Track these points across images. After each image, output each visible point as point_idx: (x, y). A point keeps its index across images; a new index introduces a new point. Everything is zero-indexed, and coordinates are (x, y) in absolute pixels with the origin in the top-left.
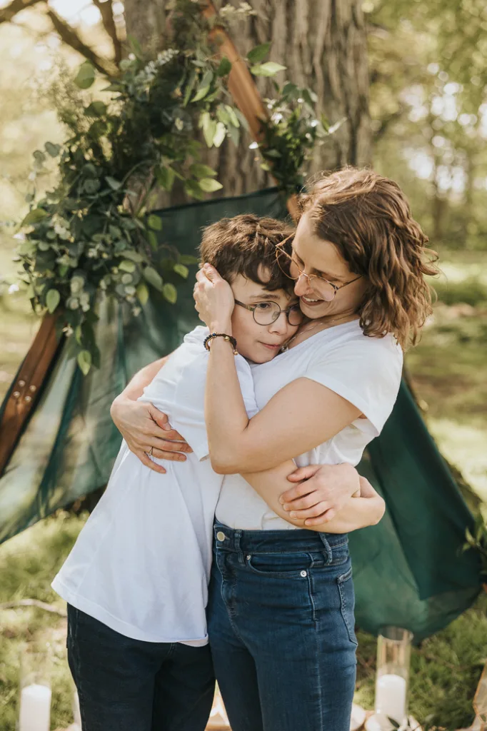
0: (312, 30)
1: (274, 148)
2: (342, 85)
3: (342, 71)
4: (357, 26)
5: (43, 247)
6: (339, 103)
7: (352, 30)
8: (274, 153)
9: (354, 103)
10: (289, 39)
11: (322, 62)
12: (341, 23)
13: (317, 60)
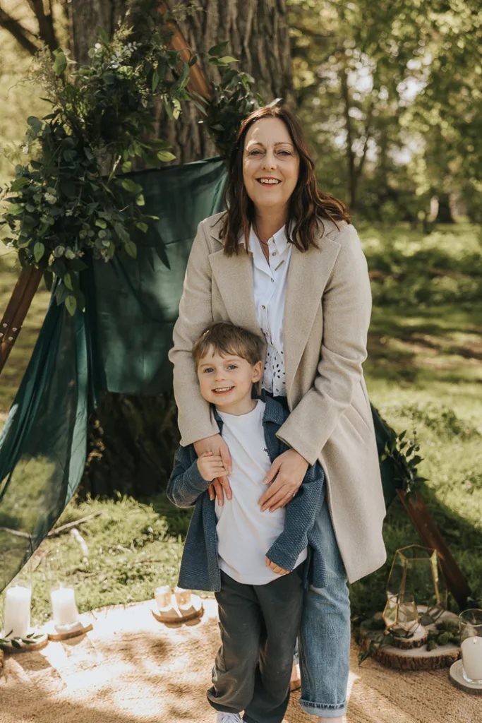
0: (241, 16)
1: (219, 123)
2: (268, 65)
3: (269, 53)
4: (280, 11)
5: (30, 209)
6: (266, 81)
7: (277, 16)
8: (218, 127)
9: (279, 82)
10: (221, 24)
11: (250, 45)
12: (267, 10)
13: (246, 43)
